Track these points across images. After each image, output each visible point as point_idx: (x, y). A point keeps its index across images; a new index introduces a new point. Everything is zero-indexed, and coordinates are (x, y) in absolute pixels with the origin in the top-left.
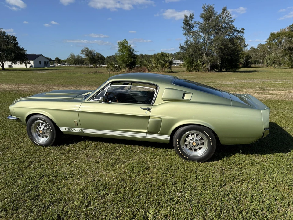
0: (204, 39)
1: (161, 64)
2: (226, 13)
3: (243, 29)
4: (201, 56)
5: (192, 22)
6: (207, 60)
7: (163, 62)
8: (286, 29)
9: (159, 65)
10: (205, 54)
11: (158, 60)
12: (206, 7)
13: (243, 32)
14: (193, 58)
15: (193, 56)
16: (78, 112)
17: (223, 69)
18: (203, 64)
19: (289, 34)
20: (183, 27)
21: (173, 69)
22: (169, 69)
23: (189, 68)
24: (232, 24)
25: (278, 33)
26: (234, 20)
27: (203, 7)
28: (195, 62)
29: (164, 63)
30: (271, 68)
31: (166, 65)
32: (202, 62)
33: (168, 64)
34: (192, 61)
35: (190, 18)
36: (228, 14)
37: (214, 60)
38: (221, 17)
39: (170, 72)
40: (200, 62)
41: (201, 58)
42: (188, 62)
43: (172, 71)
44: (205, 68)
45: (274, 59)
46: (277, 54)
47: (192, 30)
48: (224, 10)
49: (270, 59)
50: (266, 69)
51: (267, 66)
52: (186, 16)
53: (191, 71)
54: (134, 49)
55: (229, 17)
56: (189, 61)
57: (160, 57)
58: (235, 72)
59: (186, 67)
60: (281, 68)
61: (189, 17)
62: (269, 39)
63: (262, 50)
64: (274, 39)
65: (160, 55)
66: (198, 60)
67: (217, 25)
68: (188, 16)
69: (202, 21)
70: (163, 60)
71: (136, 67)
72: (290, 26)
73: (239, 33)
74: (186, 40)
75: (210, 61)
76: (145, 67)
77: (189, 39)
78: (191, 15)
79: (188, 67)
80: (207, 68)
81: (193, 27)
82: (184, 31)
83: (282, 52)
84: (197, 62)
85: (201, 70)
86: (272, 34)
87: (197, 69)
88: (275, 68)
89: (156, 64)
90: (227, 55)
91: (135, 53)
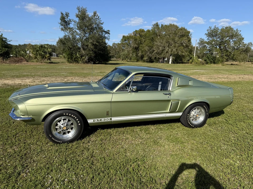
0: (80, 35)
1: (41, 55)
2: (96, 16)
3: (109, 31)
4: (79, 50)
5: (68, 19)
6: (85, 54)
7: (42, 53)
8: (132, 34)
9: (39, 56)
10: (82, 49)
11: (37, 51)
12: (81, 9)
13: (109, 33)
14: (72, 51)
15: (72, 49)
16: (111, 102)
17: (97, 61)
18: (82, 57)
19: (135, 38)
20: (60, 23)
21: (52, 60)
22: (49, 60)
23: (70, 60)
24: (102, 26)
25: (127, 36)
26: (103, 23)
27: (78, 8)
28: (74, 55)
29: (44, 54)
30: (125, 62)
31: (47, 56)
32: (81, 55)
33: (48, 55)
34: (72, 54)
35: (66, 16)
36: (99, 17)
37: (90, 54)
38: (93, 19)
39: (50, 63)
40: (79, 55)
41: (79, 52)
42: (68, 55)
43: (52, 61)
44: (84, 60)
45: (126, 55)
46: (128, 52)
47: (69, 26)
48: (95, 13)
49: (124, 55)
50: (122, 62)
51: (123, 60)
52: (62, 14)
53: (71, 63)
54: (7, 39)
55: (100, 20)
56: (69, 53)
57: (39, 48)
58: (106, 64)
59: (67, 59)
60: (131, 62)
61: (64, 15)
62: (122, 40)
63: (118, 48)
64: (125, 40)
65: (39, 46)
66: (77, 53)
67: (91, 25)
68: (64, 13)
69: (77, 20)
70: (43, 52)
71: (11, 57)
72: (134, 32)
73: (106, 33)
74: (64, 35)
75: (87, 55)
76: (22, 58)
77: (67, 34)
78: (66, 14)
79: (68, 58)
80: (85, 60)
81: (69, 24)
82: (60, 26)
83: (132, 50)
84: (76, 55)
85: (80, 62)
86: (124, 37)
87: (77, 61)
88: (128, 61)
89: (35, 55)
90: (100, 51)
91: (9, 43)
